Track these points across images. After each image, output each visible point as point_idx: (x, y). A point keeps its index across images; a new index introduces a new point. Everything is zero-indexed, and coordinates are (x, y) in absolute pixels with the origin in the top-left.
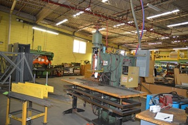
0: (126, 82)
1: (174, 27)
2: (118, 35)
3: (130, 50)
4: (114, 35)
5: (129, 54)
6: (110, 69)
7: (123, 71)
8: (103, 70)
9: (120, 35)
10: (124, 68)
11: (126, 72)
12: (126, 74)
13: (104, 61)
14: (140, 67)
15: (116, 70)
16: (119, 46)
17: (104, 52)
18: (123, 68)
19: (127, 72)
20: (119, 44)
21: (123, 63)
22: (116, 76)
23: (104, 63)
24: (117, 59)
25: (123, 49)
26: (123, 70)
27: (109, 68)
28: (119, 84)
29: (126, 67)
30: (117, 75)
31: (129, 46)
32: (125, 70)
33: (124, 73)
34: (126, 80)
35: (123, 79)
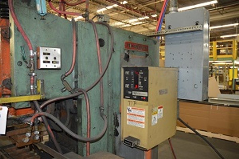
0: (143, 126)
6: (76, 82)
7: (127, 86)
8: (39, 89)
10: (129, 76)
11: (138, 90)
12: (139, 98)
13: (42, 50)
14: (180, 69)
15: (102, 86)
17: (39, 9)
18: (125, 76)
19: (146, 89)
21: (124, 56)
22: (100, 109)
23: (42, 58)
24: (102, 43)
26: (125, 82)
27: (70, 79)
28: (117, 133)
29: (136, 70)
30: (105, 106)
32: (136, 83)
33: (130, 93)
34: (140, 118)
35: (127, 115)
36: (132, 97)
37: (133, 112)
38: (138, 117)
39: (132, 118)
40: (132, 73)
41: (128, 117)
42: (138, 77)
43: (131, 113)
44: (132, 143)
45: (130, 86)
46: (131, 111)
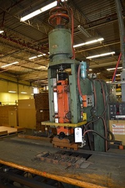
0: (124, 133)
1: (92, 59)
2: (31, 70)
3: (43, 87)
4: (27, 70)
5: (42, 91)
7: (112, 113)
9: (33, 70)
10: (113, 107)
11: (119, 115)
16: (31, 83)
20: (31, 81)
25: (36, 86)
31: (42, 82)
32: (118, 111)
33: (114, 116)
34: (122, 129)
35: (113, 129)
36: (115, 119)
37: (116, 127)
38: (120, 129)
39: (116, 130)
40: (115, 106)
41: (113, 130)
42: (119, 108)
43: (115, 127)
44: (120, 144)
45: (114, 113)
46: (115, 126)
